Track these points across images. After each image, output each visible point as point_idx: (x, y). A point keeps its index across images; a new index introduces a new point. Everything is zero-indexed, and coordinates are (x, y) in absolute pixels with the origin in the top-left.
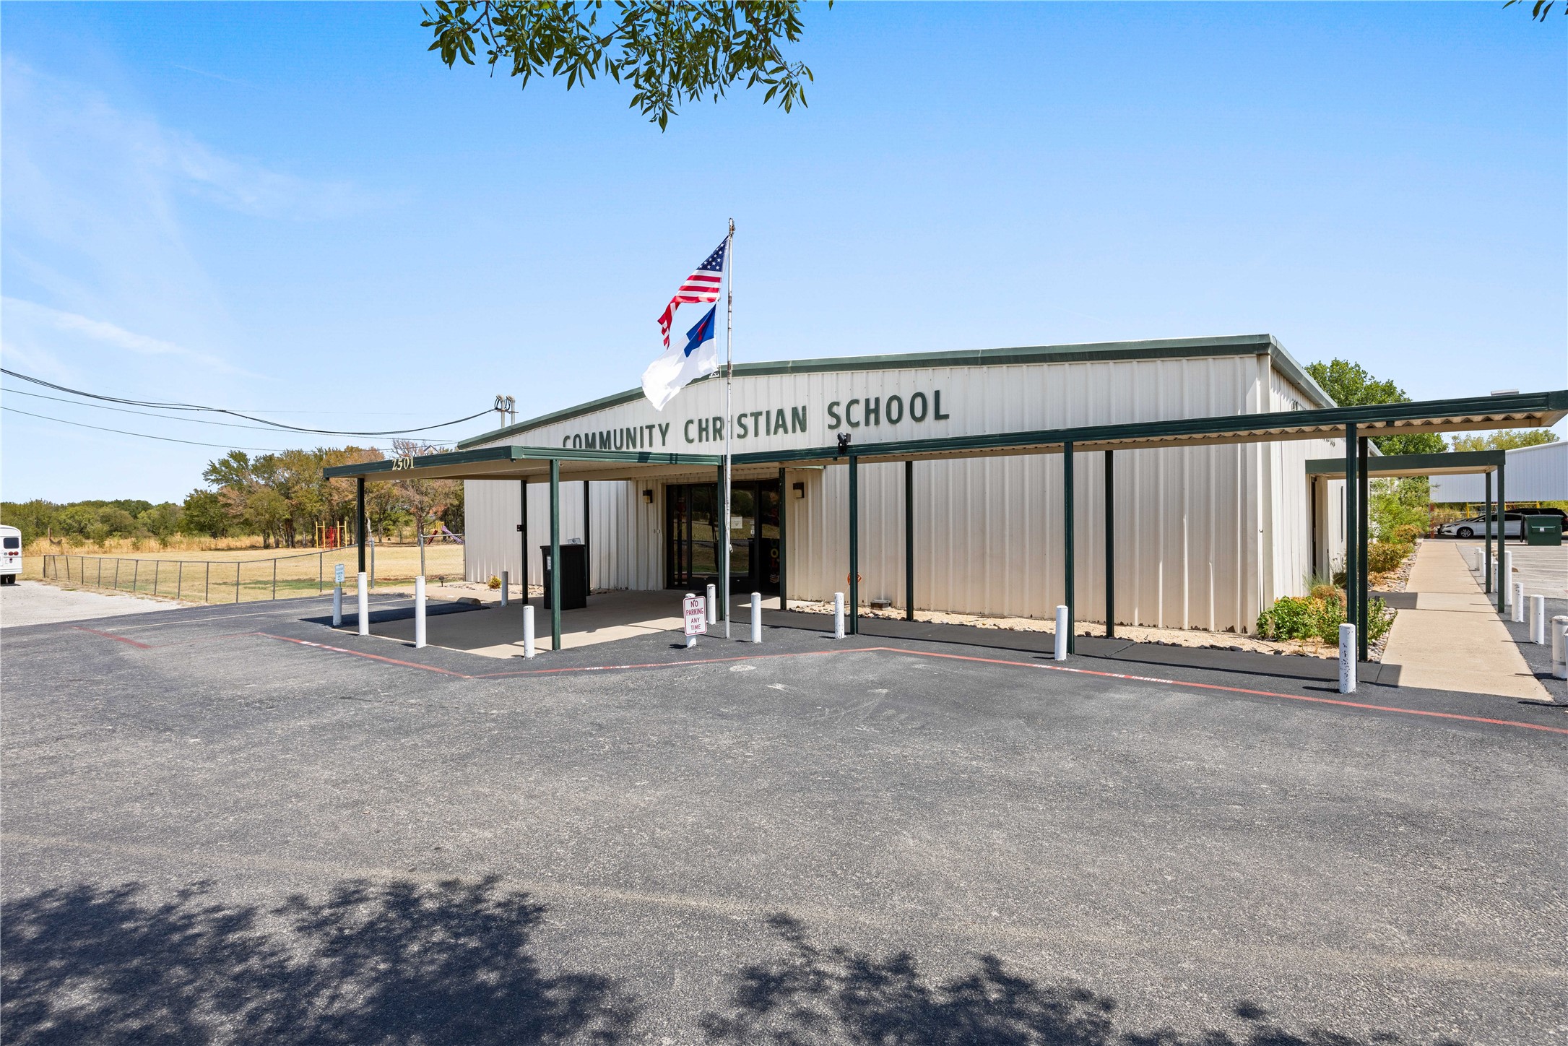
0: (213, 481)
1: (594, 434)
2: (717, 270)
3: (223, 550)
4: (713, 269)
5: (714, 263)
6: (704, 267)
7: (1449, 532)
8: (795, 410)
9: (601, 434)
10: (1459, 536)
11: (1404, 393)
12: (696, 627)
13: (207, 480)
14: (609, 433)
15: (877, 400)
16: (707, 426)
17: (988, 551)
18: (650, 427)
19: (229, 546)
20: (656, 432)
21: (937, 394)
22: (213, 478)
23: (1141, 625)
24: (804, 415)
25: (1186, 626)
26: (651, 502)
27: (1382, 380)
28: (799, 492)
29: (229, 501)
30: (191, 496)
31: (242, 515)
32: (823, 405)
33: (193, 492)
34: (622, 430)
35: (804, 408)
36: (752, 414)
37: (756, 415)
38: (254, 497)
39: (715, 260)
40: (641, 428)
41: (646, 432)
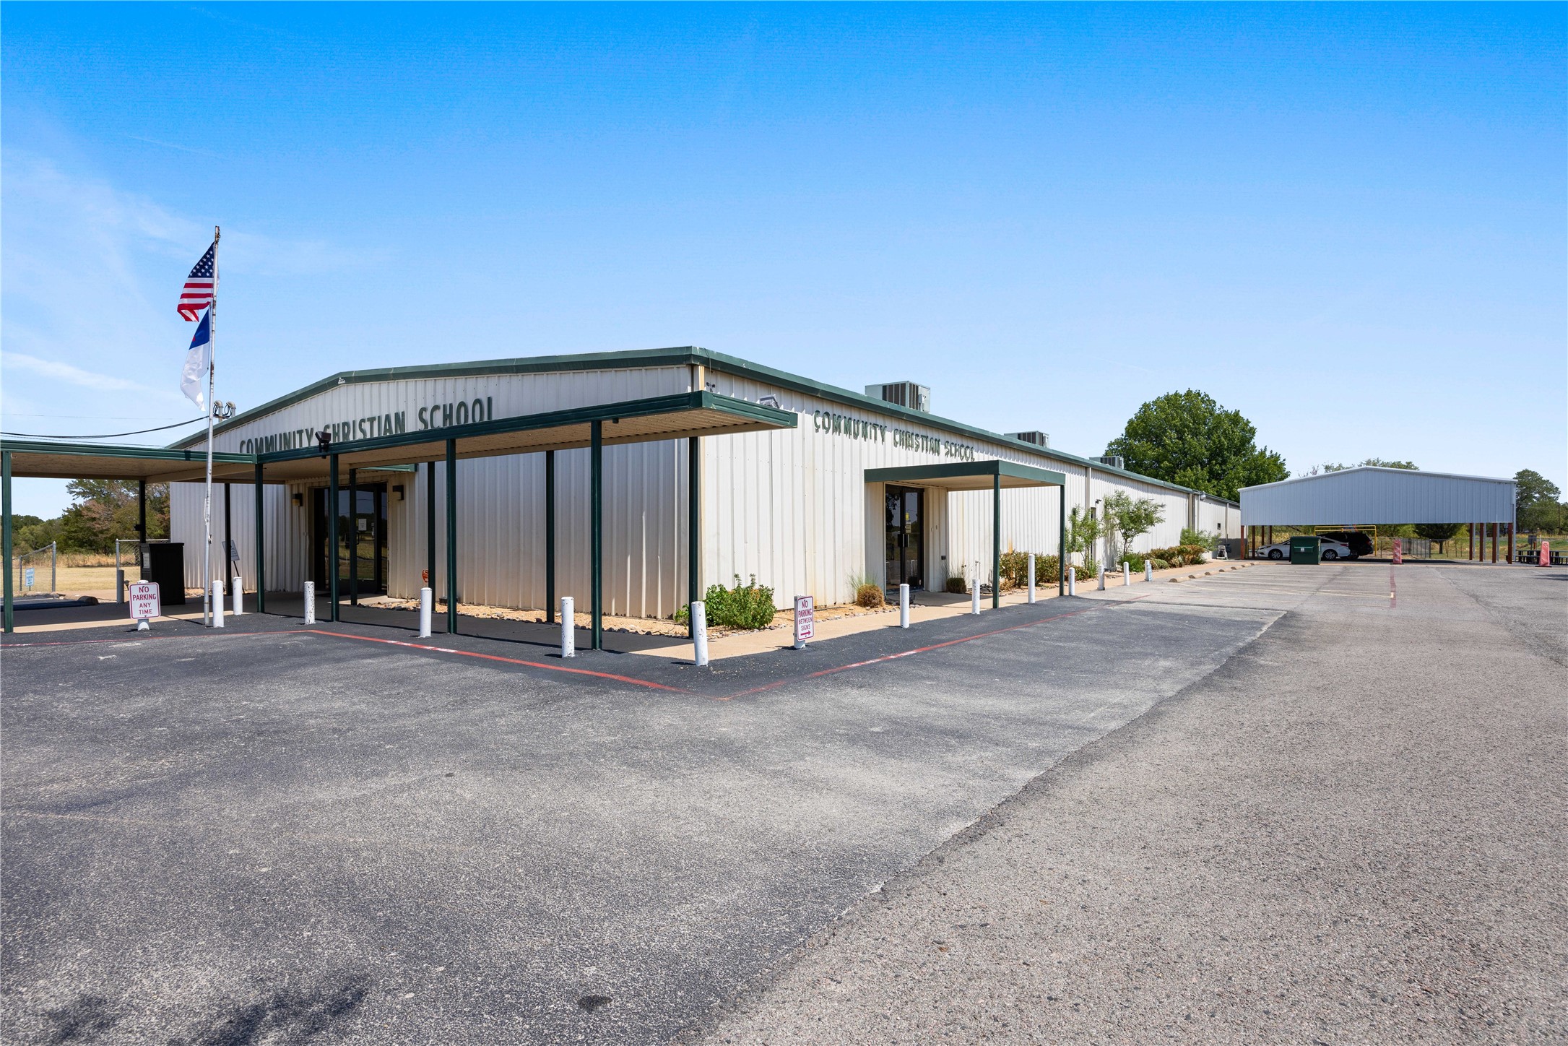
0: (78, 494)
1: (261, 439)
2: (208, 277)
3: (92, 566)
4: (204, 276)
5: (203, 271)
6: (194, 275)
7: (1262, 553)
8: (397, 415)
9: (266, 438)
10: (1270, 558)
11: (1249, 422)
12: (146, 612)
13: (71, 492)
14: (272, 437)
15: (451, 405)
16: (338, 431)
17: (522, 549)
18: (300, 432)
19: (99, 562)
20: (304, 435)
21: (490, 400)
22: (78, 490)
23: (616, 615)
24: (403, 419)
25: (644, 615)
26: (301, 505)
27: (1231, 409)
28: (398, 494)
29: (94, 515)
30: (69, 510)
31: (108, 530)
32: (416, 410)
33: (71, 507)
34: (280, 435)
35: (403, 413)
36: (369, 419)
37: (372, 420)
38: (121, 511)
39: (205, 267)
40: (294, 432)
41: (297, 436)
